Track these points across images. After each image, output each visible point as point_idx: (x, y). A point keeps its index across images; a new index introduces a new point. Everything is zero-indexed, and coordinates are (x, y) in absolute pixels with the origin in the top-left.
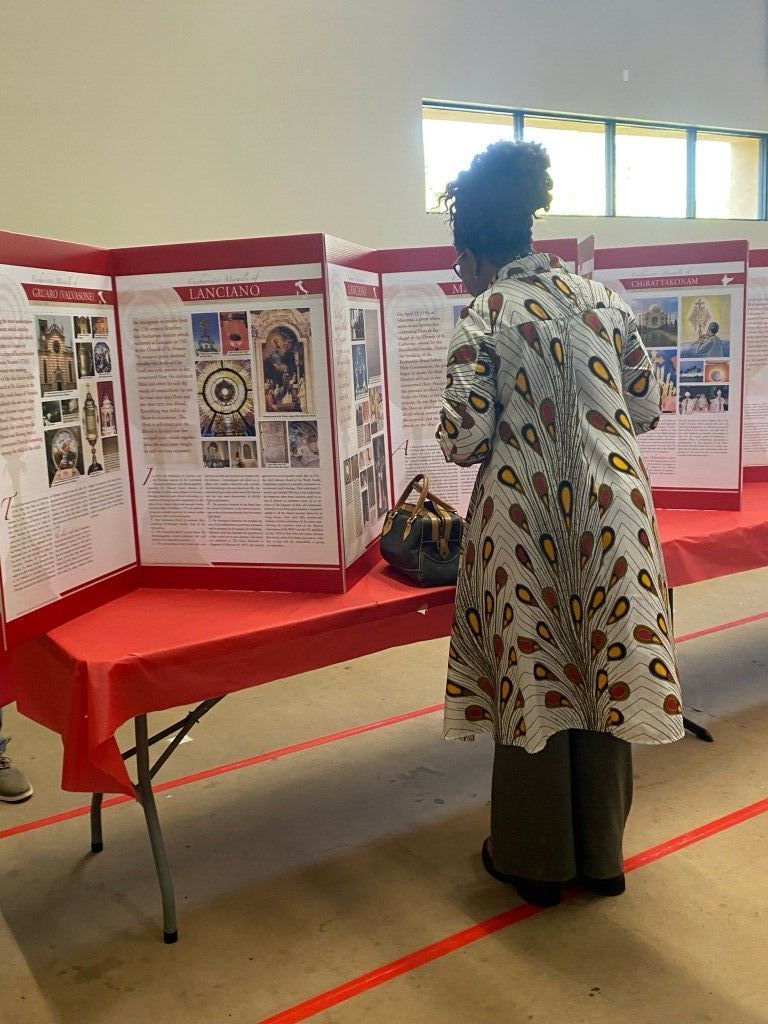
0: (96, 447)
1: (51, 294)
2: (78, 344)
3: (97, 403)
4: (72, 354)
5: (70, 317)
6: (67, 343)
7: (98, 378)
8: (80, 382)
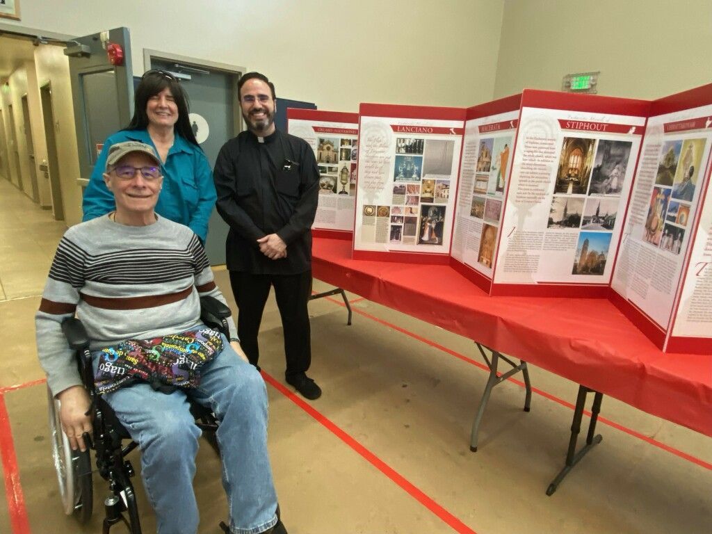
0: (346, 186)
1: (328, 130)
2: (342, 149)
3: (350, 170)
4: (337, 152)
5: (338, 139)
6: (335, 147)
7: (352, 161)
8: (340, 162)
